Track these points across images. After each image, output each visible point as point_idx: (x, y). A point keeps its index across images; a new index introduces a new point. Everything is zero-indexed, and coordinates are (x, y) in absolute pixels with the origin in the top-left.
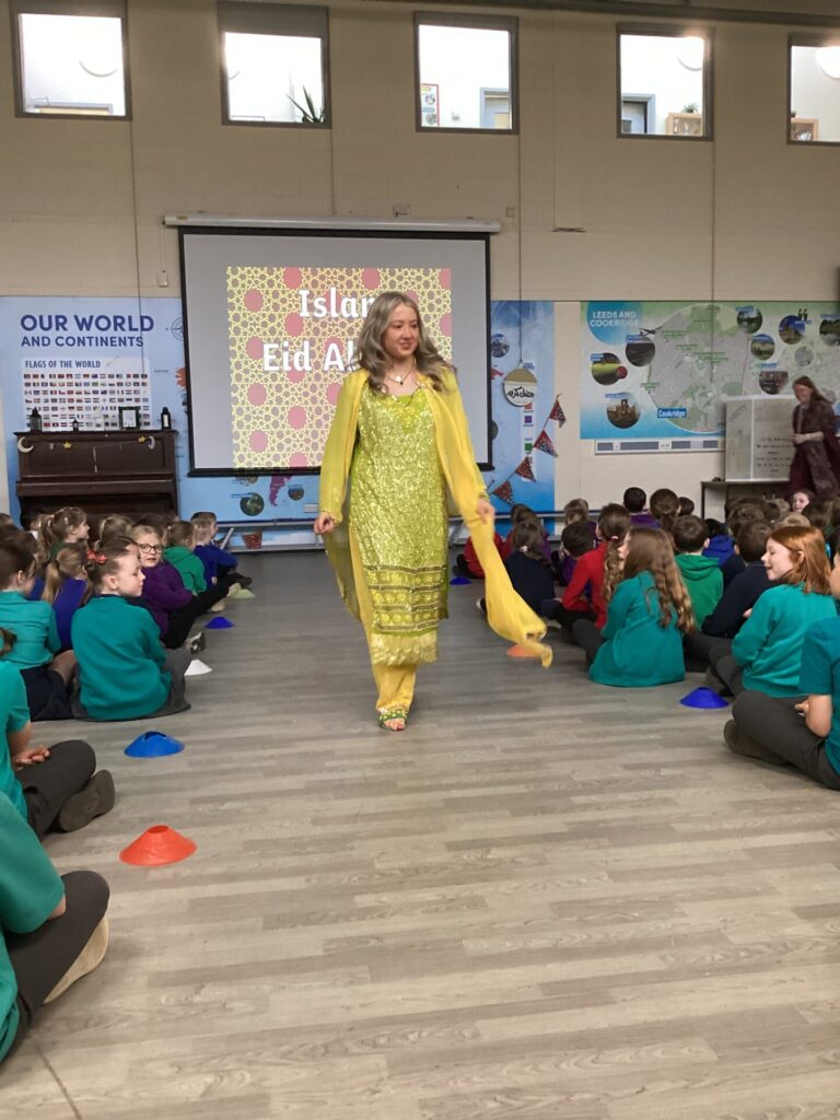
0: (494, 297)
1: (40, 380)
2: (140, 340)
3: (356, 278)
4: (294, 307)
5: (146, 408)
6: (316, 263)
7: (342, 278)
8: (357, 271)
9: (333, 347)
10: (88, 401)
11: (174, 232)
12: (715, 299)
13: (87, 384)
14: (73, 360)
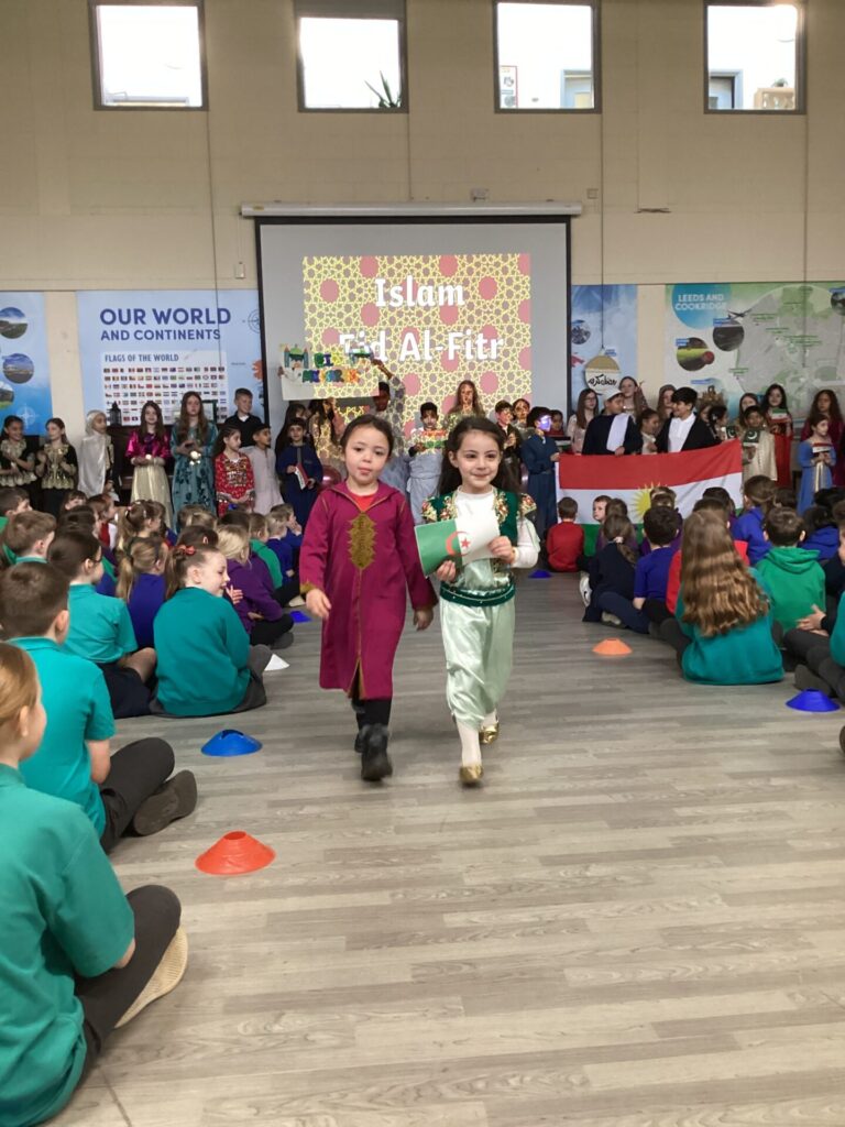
0: (575, 281)
1: (119, 374)
2: (217, 332)
3: (433, 266)
4: (370, 296)
5: (223, 401)
6: (391, 251)
7: (418, 266)
8: (434, 258)
9: (410, 336)
10: (166, 395)
11: (250, 224)
12: (808, 280)
13: (165, 378)
14: (152, 354)
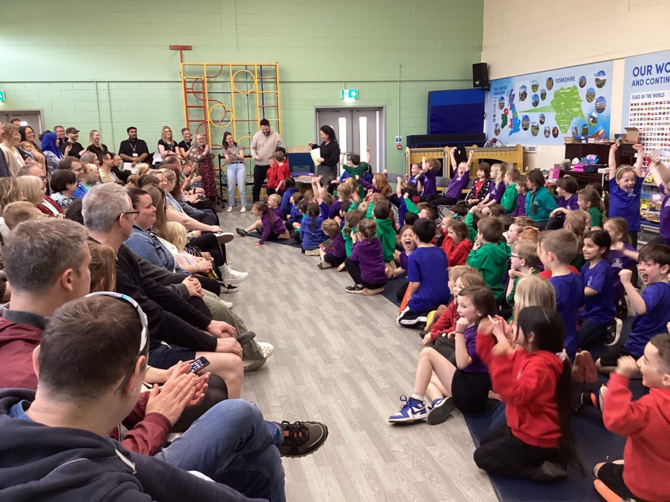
10: (656, 119)
13: (657, 108)
14: (652, 93)
